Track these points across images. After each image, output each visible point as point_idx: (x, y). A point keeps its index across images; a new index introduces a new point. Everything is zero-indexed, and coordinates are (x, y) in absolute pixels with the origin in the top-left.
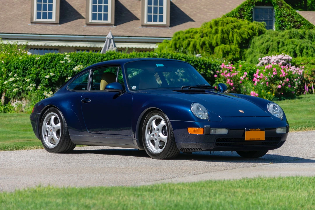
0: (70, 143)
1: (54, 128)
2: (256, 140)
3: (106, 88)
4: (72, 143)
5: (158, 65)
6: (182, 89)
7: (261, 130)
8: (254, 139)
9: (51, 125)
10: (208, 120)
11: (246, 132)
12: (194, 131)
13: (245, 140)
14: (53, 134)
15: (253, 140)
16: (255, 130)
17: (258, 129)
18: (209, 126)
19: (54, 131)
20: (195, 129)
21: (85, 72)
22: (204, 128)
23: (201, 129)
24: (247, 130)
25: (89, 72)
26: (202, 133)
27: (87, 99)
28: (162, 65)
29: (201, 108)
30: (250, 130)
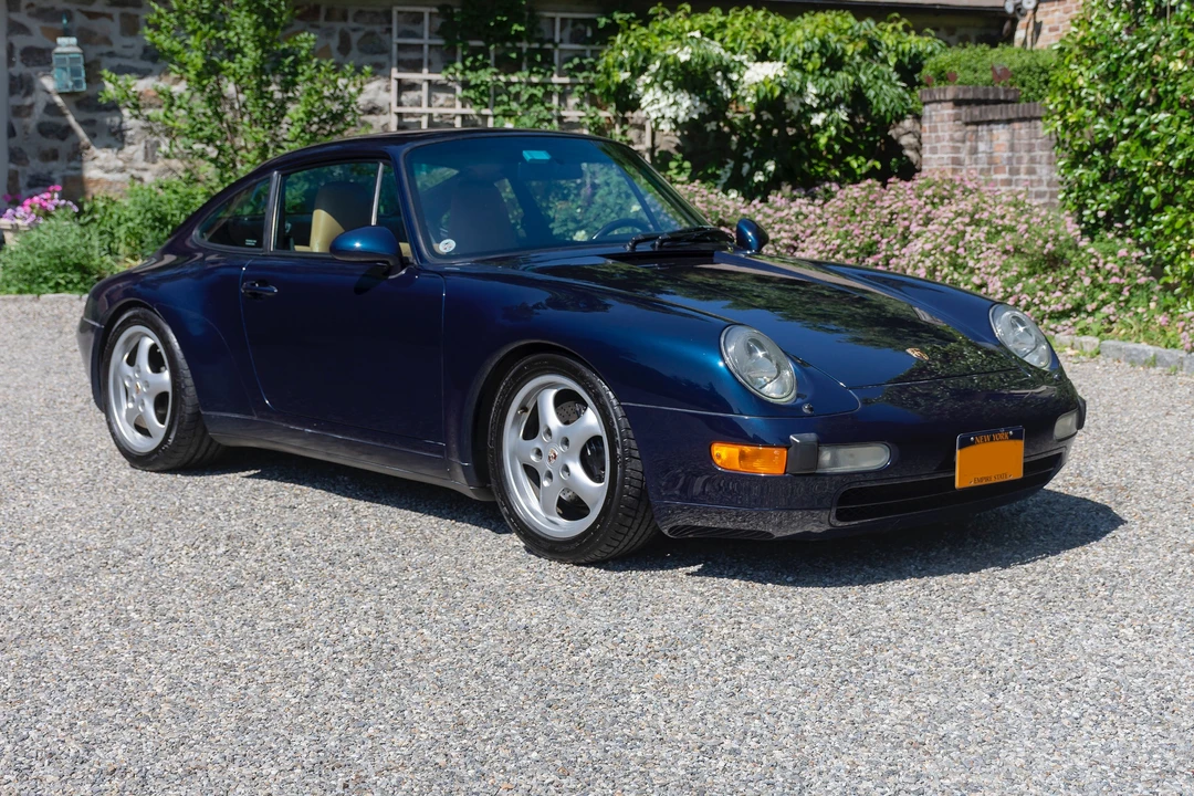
0: (206, 444)
1: (147, 384)
2: (993, 481)
3: (335, 247)
4: (212, 440)
5: (528, 155)
6: (633, 247)
7: (1011, 438)
8: (987, 479)
9: (139, 371)
10: (806, 409)
11: (958, 452)
12: (742, 456)
13: (957, 485)
14: (143, 404)
15: (984, 483)
16: (992, 439)
17: (1001, 436)
18: (811, 437)
19: (146, 394)
20: (747, 449)
21: (254, 181)
22: (787, 448)
23: (776, 451)
24: (965, 443)
25: (269, 180)
26: (778, 470)
27: (263, 282)
28: (542, 155)
29: (762, 349)
30: (973, 443)
